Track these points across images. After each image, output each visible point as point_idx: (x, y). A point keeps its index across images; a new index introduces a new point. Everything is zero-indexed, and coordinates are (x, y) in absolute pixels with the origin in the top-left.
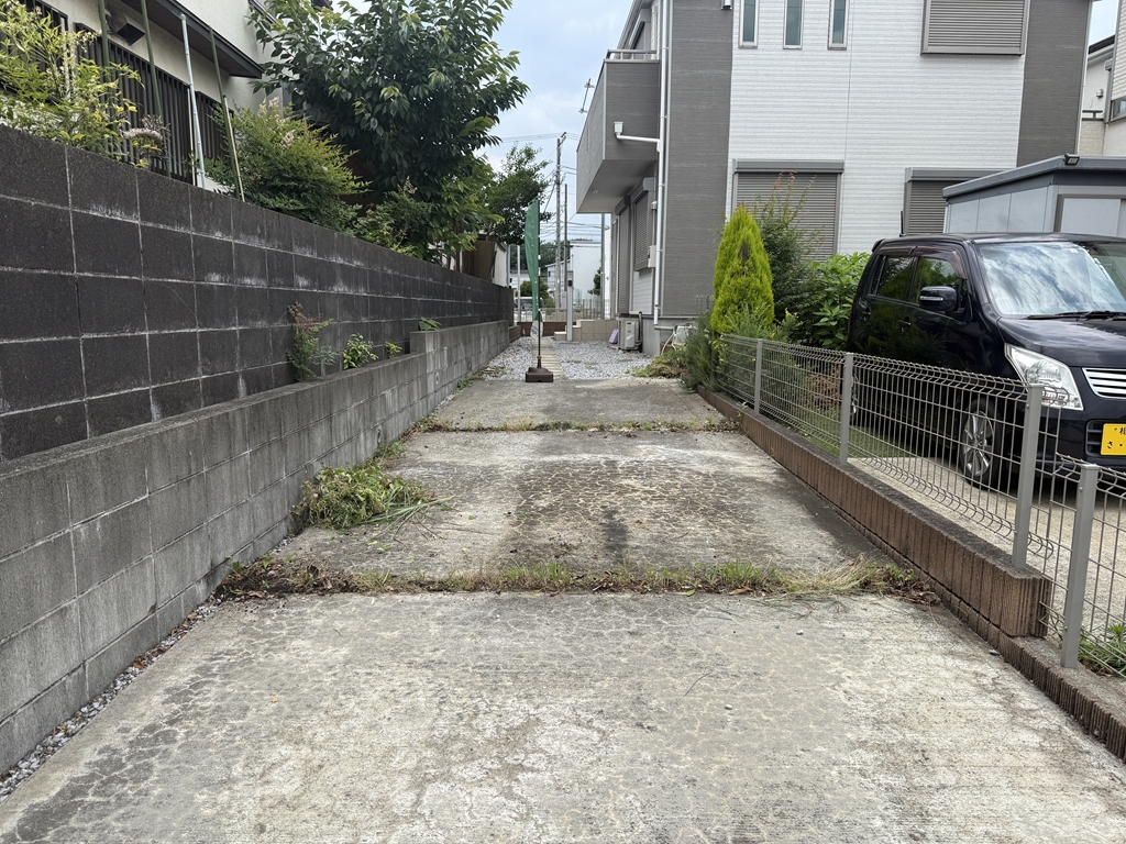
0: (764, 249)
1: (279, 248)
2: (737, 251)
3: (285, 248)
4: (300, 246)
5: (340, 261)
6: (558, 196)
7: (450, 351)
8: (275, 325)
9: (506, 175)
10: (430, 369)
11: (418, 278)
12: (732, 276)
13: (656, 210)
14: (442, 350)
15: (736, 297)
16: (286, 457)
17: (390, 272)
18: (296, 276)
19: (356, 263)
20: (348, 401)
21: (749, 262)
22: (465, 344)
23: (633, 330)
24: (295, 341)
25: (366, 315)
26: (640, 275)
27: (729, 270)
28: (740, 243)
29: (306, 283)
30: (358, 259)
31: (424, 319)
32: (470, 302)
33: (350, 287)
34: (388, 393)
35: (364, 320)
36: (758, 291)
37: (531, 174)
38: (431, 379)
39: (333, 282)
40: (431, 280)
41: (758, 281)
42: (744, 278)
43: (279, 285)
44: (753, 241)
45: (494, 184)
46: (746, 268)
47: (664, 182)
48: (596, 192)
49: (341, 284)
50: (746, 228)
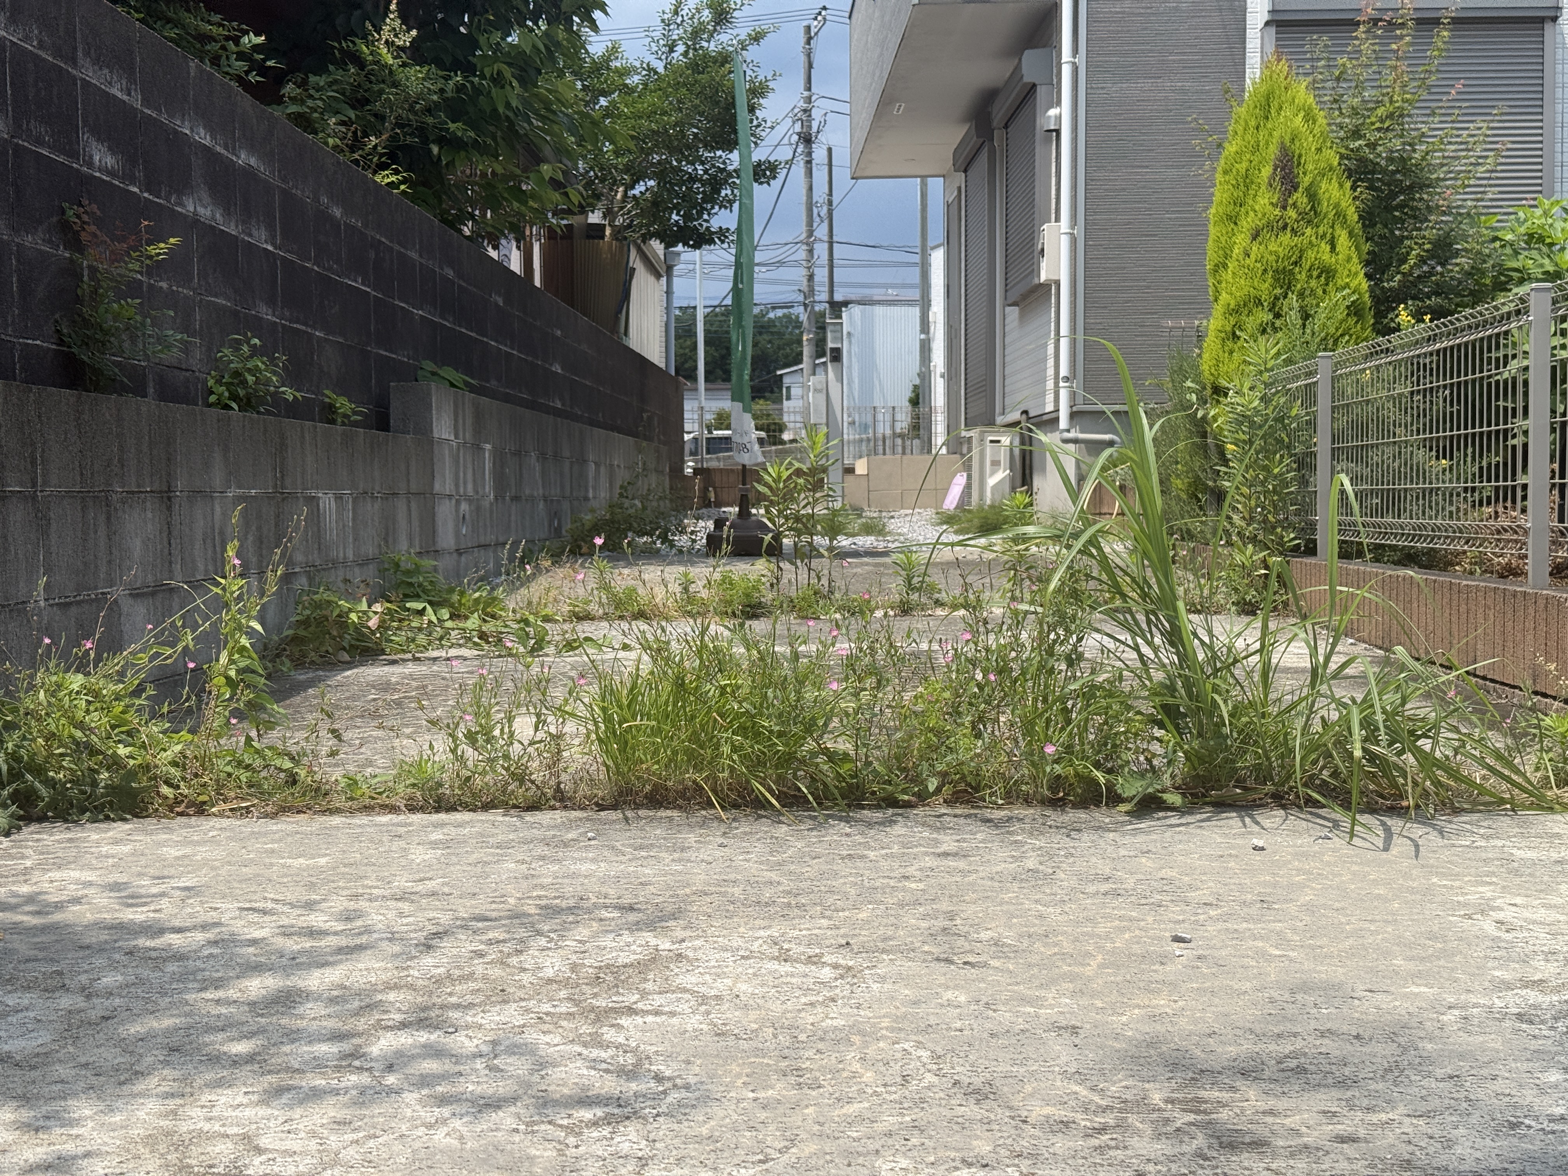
0: (1339, 170)
1: (41, 46)
2: (1266, 172)
3: (58, 53)
4: (96, 61)
5: (203, 137)
6: (809, 173)
7: (499, 457)
8: (28, 240)
9: (660, 67)
10: (444, 484)
11: (414, 255)
12: (1255, 237)
13: (1058, 132)
14: (477, 448)
15: (1265, 288)
16: (48, 553)
17: (337, 212)
18: (85, 136)
19: (244, 158)
20: (218, 478)
21: (1300, 197)
22: (542, 456)
23: (1003, 457)
24: (78, 300)
25: (271, 302)
26: (1022, 316)
27: (1248, 223)
28: (1273, 151)
29: (110, 161)
30: (252, 149)
31: (429, 365)
32: (557, 368)
33: (227, 212)
34: (327, 501)
35: (266, 314)
36: (1327, 273)
37: (724, 59)
38: (445, 511)
39: (182, 187)
40: (450, 273)
41: (1325, 247)
42: (1286, 238)
43: (39, 142)
44: (1308, 145)
45: (628, 90)
46: (1292, 213)
47: (1075, 51)
48: (898, 109)
49: (205, 196)
50: (1287, 112)
